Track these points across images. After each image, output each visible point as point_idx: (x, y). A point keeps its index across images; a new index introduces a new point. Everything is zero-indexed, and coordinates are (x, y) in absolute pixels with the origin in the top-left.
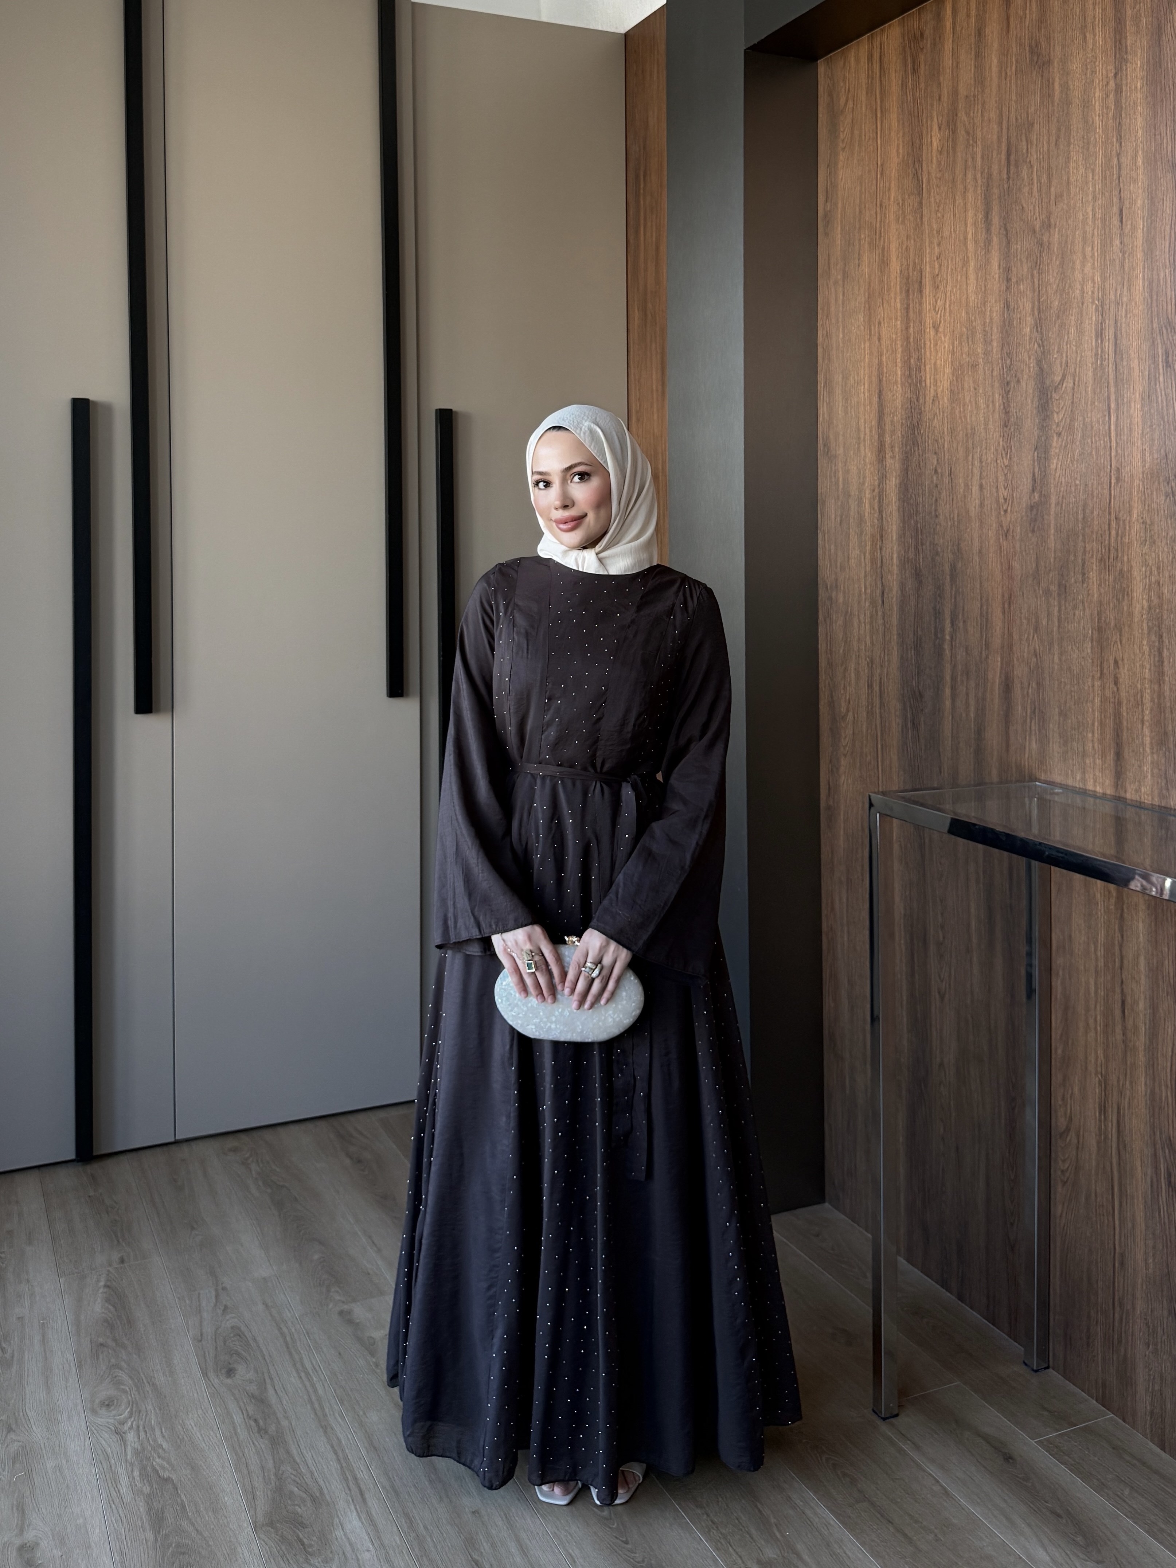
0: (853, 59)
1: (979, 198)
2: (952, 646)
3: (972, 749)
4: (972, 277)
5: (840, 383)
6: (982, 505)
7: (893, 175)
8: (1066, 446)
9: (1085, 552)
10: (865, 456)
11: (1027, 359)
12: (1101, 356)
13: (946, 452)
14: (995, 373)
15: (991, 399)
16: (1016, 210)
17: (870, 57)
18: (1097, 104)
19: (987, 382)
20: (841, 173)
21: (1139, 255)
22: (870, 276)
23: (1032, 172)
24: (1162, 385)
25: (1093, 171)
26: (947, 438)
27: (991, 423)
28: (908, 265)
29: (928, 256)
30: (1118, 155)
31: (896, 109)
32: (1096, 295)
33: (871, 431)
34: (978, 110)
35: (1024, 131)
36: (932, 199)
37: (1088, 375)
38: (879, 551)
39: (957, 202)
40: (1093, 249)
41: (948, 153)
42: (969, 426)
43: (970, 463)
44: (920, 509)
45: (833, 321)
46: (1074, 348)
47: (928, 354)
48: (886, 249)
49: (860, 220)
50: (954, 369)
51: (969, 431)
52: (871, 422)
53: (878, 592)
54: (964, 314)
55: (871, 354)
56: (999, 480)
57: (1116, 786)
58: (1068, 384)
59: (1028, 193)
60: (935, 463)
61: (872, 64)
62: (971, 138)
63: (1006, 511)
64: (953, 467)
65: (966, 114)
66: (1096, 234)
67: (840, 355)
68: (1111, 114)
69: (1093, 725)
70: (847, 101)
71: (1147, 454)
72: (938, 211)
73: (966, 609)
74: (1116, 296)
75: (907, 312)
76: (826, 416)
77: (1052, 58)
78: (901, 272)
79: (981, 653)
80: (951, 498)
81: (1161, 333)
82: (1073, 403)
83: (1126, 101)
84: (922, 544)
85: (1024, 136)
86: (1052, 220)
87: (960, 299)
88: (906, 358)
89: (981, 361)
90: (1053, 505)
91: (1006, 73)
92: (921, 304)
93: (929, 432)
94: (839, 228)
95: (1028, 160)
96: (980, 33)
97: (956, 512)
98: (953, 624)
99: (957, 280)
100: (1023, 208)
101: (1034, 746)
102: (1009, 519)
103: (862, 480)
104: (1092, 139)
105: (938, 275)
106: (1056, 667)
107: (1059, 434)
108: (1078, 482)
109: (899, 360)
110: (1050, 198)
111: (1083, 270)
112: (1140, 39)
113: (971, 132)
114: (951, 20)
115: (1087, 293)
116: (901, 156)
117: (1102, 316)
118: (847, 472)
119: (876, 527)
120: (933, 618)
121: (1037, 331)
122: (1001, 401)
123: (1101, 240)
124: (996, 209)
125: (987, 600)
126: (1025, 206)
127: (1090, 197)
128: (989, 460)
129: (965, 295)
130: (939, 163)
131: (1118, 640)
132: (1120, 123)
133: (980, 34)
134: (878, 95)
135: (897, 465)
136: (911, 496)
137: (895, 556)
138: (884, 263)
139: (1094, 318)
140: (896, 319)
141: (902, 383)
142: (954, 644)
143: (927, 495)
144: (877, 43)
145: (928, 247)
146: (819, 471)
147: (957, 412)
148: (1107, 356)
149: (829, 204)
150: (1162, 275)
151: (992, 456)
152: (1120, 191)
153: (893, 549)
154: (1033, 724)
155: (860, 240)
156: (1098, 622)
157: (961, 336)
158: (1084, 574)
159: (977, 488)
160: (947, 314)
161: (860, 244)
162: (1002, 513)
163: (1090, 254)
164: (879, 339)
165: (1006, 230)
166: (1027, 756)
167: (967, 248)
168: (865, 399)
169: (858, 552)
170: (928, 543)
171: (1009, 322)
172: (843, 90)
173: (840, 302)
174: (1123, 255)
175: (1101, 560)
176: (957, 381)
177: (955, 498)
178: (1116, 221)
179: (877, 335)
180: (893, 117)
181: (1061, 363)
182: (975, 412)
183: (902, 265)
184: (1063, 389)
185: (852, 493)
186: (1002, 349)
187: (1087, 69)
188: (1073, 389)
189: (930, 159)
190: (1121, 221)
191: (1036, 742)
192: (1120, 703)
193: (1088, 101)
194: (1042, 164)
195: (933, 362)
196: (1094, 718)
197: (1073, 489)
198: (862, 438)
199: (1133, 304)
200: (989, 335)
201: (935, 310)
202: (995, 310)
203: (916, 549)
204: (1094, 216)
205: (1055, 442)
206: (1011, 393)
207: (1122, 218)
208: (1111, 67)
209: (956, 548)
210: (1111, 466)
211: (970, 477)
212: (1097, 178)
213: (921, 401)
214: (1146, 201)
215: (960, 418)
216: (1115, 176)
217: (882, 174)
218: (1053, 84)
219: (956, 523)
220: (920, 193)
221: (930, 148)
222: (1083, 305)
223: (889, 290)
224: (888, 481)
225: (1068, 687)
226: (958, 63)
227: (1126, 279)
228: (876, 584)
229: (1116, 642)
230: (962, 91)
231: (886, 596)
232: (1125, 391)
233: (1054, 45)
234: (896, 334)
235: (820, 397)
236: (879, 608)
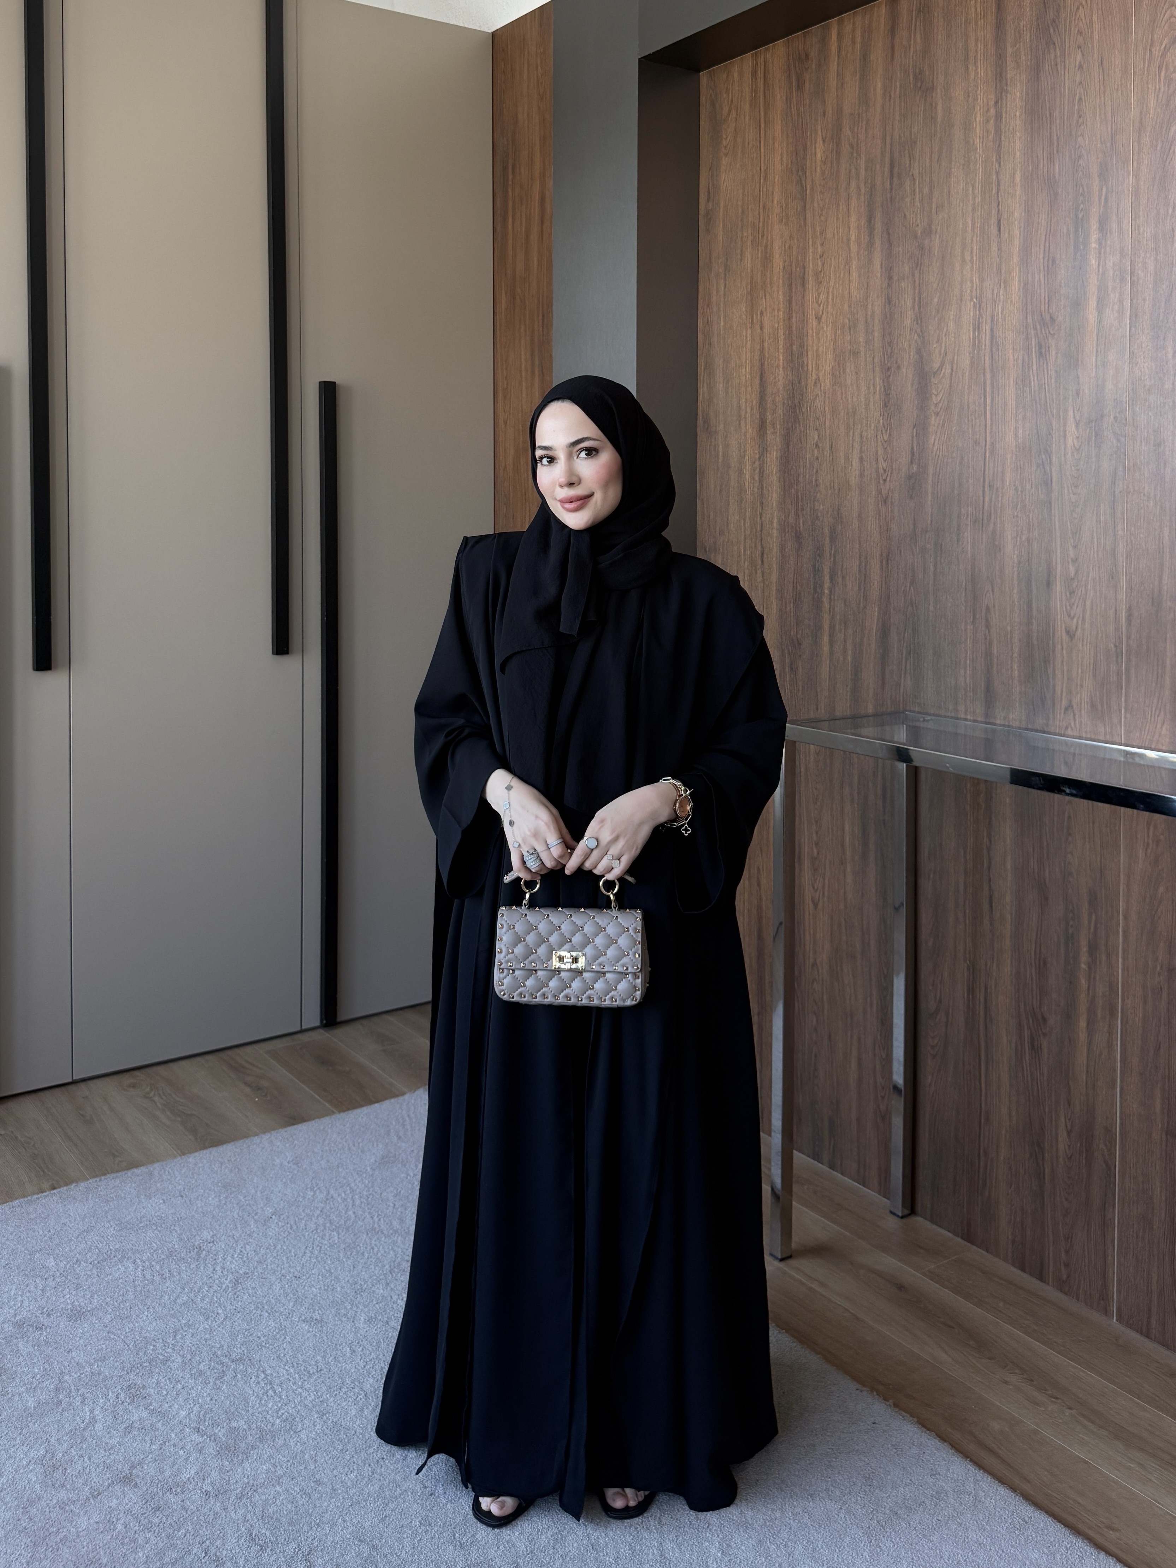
0: (736, 75)
1: (863, 204)
2: (830, 599)
3: (848, 689)
4: (854, 275)
5: (721, 366)
6: (861, 475)
7: (776, 180)
8: (943, 425)
9: (959, 517)
10: (746, 432)
11: (907, 349)
12: (978, 347)
13: (827, 428)
14: (876, 360)
15: (872, 383)
16: (898, 217)
17: (754, 74)
18: (978, 126)
19: (868, 367)
20: (723, 176)
21: (1016, 259)
22: (752, 271)
23: (914, 184)
24: (1035, 371)
25: (973, 186)
26: (828, 416)
27: (871, 404)
28: (791, 262)
29: (811, 254)
30: (997, 173)
31: (780, 122)
32: (974, 294)
33: (752, 409)
34: (862, 126)
35: (907, 148)
36: (816, 205)
37: (965, 362)
38: (759, 517)
39: (841, 208)
40: (972, 253)
41: (832, 163)
42: (850, 406)
43: (851, 439)
44: (801, 479)
45: (715, 309)
46: (953, 339)
47: (810, 340)
48: (769, 247)
49: (742, 220)
50: (836, 355)
51: (851, 410)
52: (752, 402)
53: (758, 553)
54: (846, 306)
55: (753, 340)
56: (879, 453)
57: (987, 715)
58: (947, 370)
59: (911, 203)
60: (816, 438)
61: (756, 79)
62: (855, 151)
63: (885, 481)
64: (834, 442)
65: (850, 128)
66: (975, 240)
67: (721, 341)
68: (991, 137)
69: (965, 663)
70: (730, 111)
71: (1020, 431)
72: (821, 214)
73: (845, 567)
74: (993, 295)
75: (790, 304)
76: (706, 395)
77: (935, 84)
78: (784, 268)
79: (859, 604)
80: (832, 468)
81: (1035, 328)
82: (950, 386)
83: (1005, 127)
84: (802, 510)
85: (907, 152)
86: (933, 227)
87: (843, 294)
88: (788, 345)
89: (862, 349)
90: (930, 476)
91: (890, 96)
92: (803, 297)
93: (810, 411)
94: (721, 226)
95: (911, 174)
96: (865, 57)
97: (836, 481)
98: (831, 580)
99: (839, 277)
100: (905, 215)
101: (909, 682)
102: (888, 487)
103: (742, 453)
104: (973, 158)
105: (821, 272)
106: (931, 614)
107: (937, 414)
108: (954, 455)
109: (781, 346)
110: (932, 208)
111: (962, 272)
112: (1020, 74)
113: (855, 146)
114: (836, 44)
115: (966, 292)
116: (785, 164)
117: (979, 312)
118: (727, 446)
119: (756, 495)
120: (812, 575)
121: (917, 324)
122: (881, 385)
123: (980, 246)
124: (878, 215)
125: (866, 558)
126: (907, 213)
127: (970, 208)
128: (869, 436)
129: (848, 291)
130: (823, 173)
131: (990, 590)
132: (999, 146)
133: (865, 59)
134: (762, 108)
135: (778, 440)
136: (792, 467)
137: (775, 521)
138: (767, 259)
139: (972, 314)
140: (779, 310)
141: (784, 367)
142: (832, 597)
143: (808, 465)
144: (761, 60)
145: (811, 247)
146: (698, 445)
147: (839, 393)
148: (983, 347)
149: (710, 204)
150: (1037, 276)
151: (872, 432)
152: (999, 204)
153: (773, 515)
154: (908, 664)
155: (742, 238)
156: (972, 575)
157: (843, 326)
158: (958, 535)
159: (858, 460)
160: (830, 307)
161: (742, 241)
162: (881, 482)
163: (969, 259)
164: (761, 328)
165: (889, 234)
166: (902, 691)
167: (849, 249)
168: (746, 381)
169: (737, 518)
170: (808, 509)
171: (890, 315)
172: (726, 101)
173: (722, 293)
174: (1000, 260)
175: (975, 522)
176: (839, 366)
177: (835, 469)
178: (995, 231)
179: (759, 323)
180: (778, 127)
181: (940, 352)
182: (856, 393)
183: (785, 262)
184: (942, 375)
185: (733, 465)
186: (883, 339)
187: (969, 96)
188: (951, 374)
189: (814, 168)
190: (999, 230)
191: (911, 680)
192: (991, 644)
193: (970, 125)
194: (924, 177)
195: (815, 349)
196: (966, 657)
197: (950, 460)
198: (743, 416)
199: (1009, 301)
200: (871, 326)
201: (817, 302)
202: (877, 305)
203: (797, 516)
204: (973, 225)
205: (933, 421)
206: (891, 377)
207: (1000, 228)
208: (993, 96)
209: (836, 513)
210: (986, 441)
211: (850, 451)
212: (976, 191)
213: (803, 383)
214: (1023, 214)
215: (842, 398)
216: (994, 191)
217: (765, 179)
218: (936, 108)
219: (836, 491)
220: (804, 199)
221: (814, 158)
222: (961, 302)
223: (771, 284)
224: (768, 455)
225: (942, 630)
226: (842, 84)
227: (1003, 280)
228: (756, 546)
229: (988, 591)
230: (847, 109)
231: (765, 556)
232: (1000, 376)
233: (937, 74)
234: (779, 323)
235: (701, 378)
236: (758, 567)
